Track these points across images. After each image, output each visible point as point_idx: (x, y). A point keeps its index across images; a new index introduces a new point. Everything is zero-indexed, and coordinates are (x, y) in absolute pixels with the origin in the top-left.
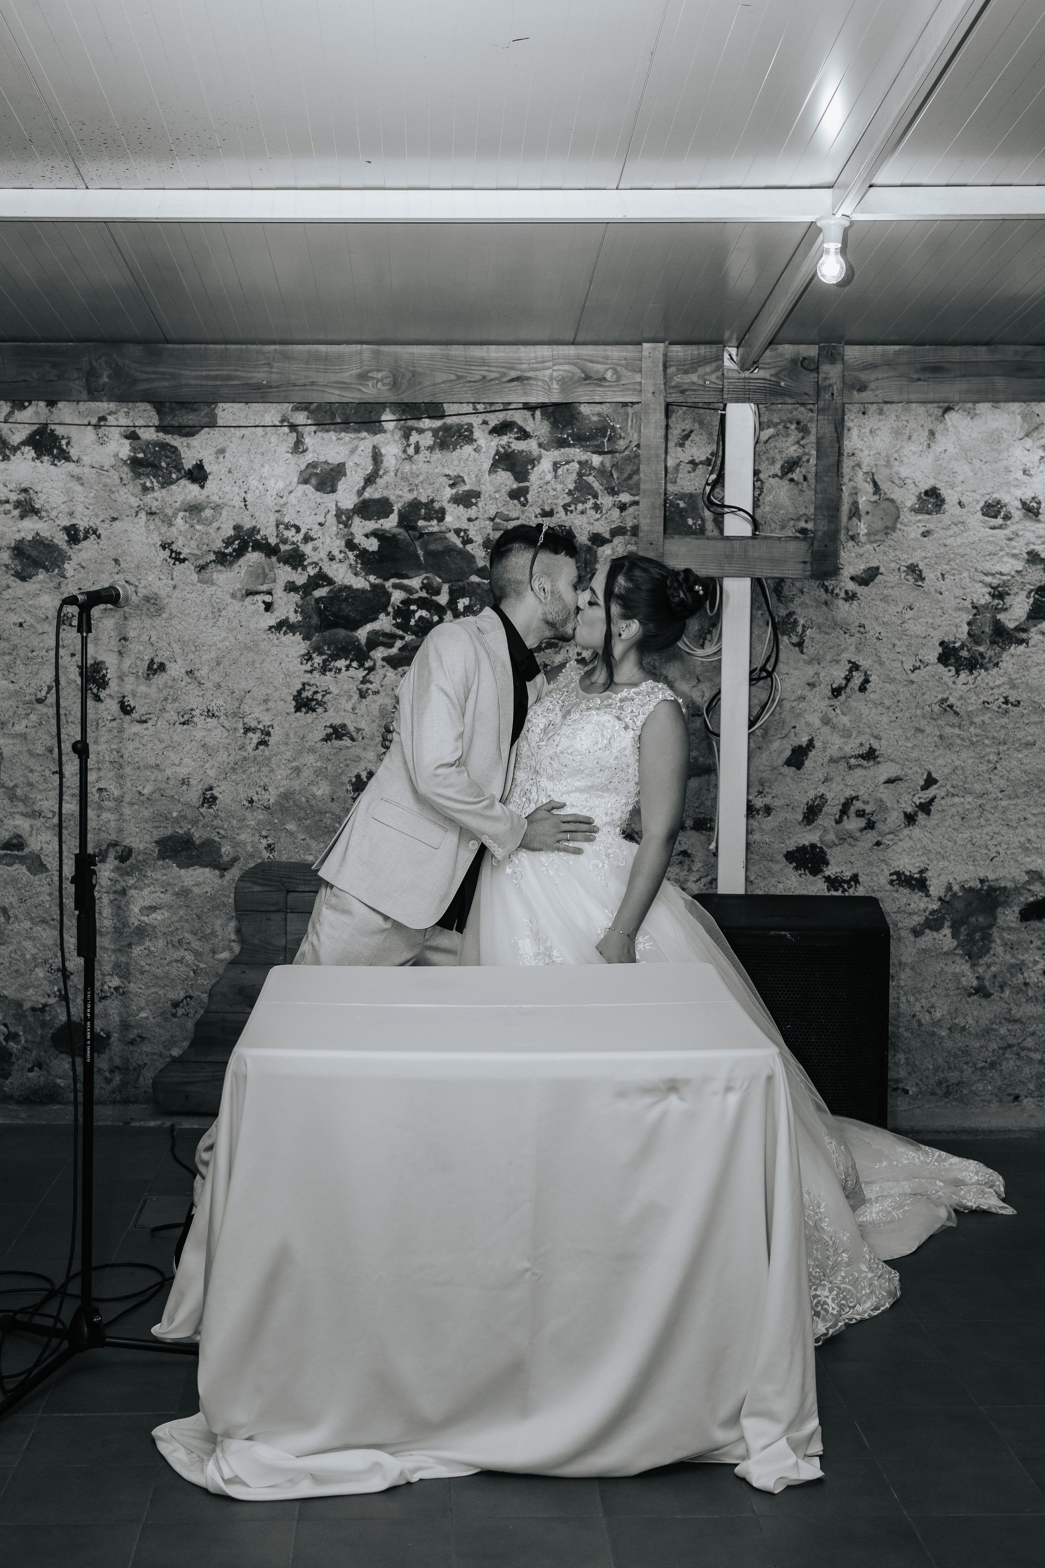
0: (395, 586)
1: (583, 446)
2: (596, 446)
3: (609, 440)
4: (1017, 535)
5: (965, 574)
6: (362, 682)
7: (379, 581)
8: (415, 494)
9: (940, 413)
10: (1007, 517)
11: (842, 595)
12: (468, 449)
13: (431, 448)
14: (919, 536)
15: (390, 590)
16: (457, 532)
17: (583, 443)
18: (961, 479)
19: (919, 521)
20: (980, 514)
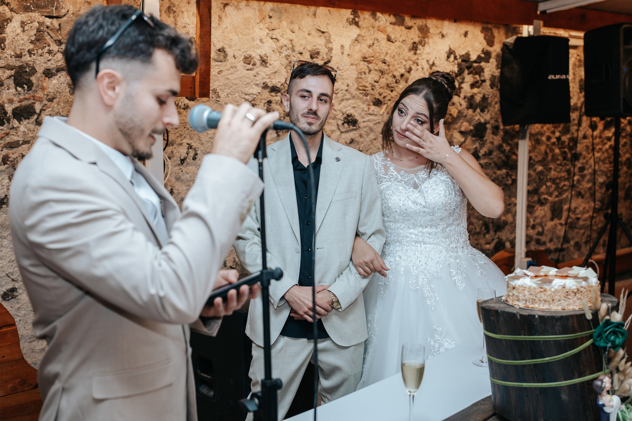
1: (40, 12)
2: (49, 13)
3: (56, 9)
4: (258, 74)
5: (237, 94)
9: (222, 7)
10: (254, 65)
11: (183, 106)
14: (217, 74)
17: (40, 10)
18: (234, 43)
19: (216, 65)
20: (242, 62)
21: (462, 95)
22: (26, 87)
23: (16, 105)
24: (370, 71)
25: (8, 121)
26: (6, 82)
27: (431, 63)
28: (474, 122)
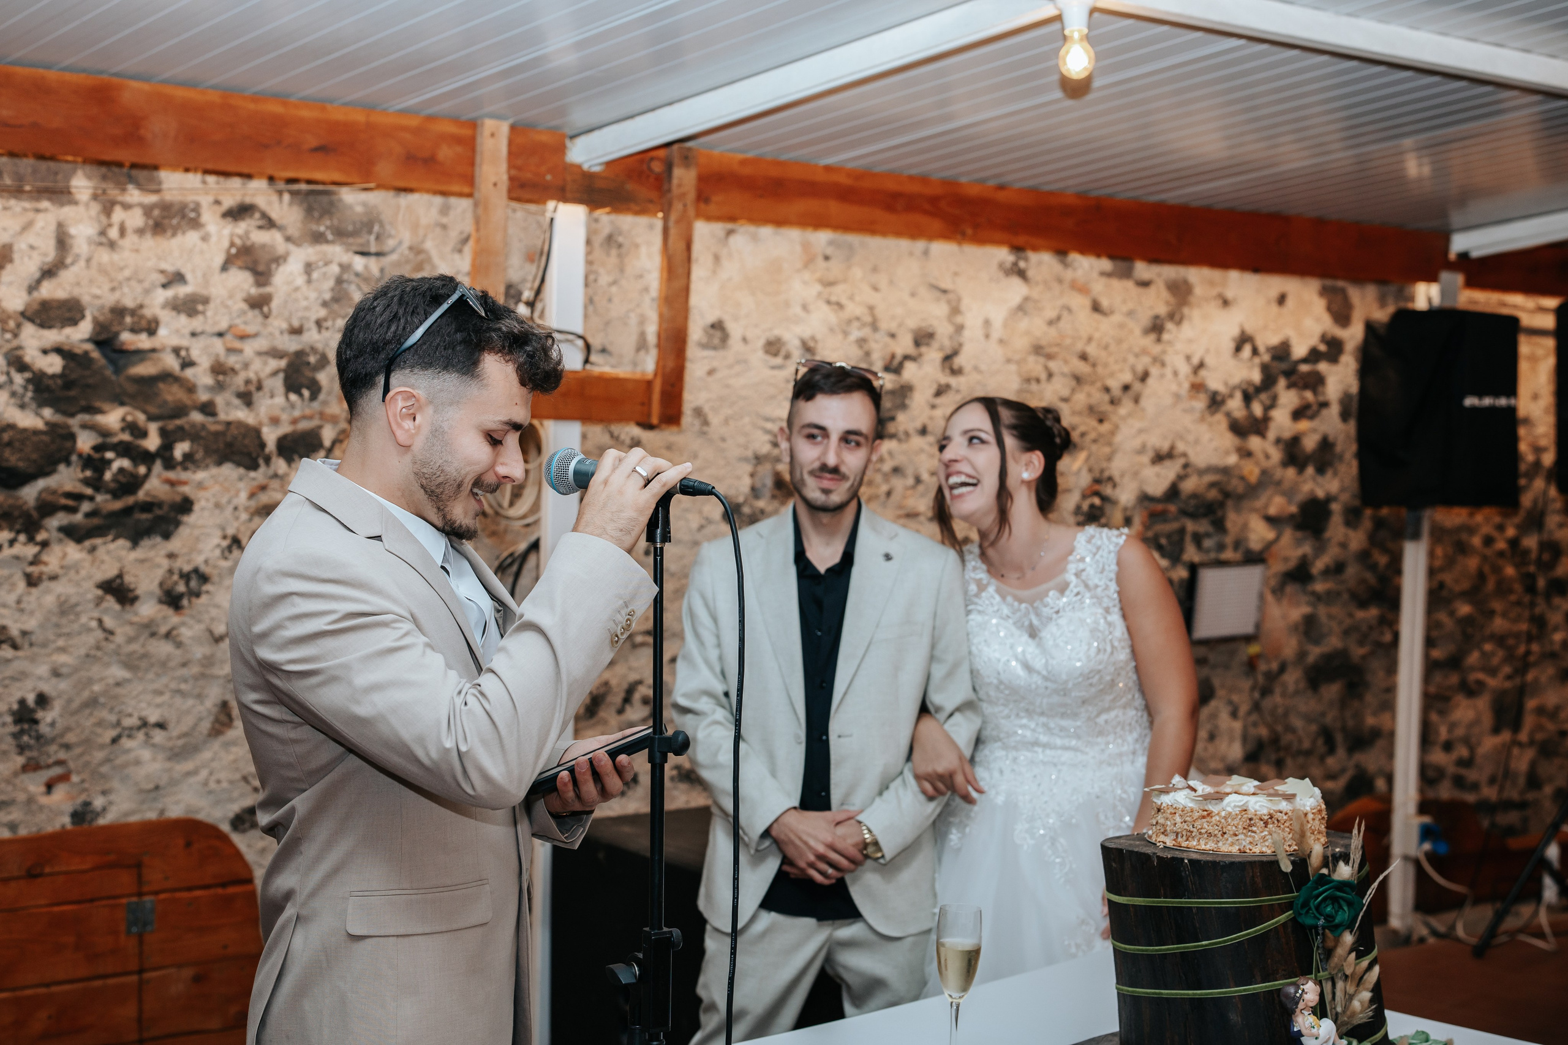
0: (84, 426)
1: (343, 244)
2: (362, 245)
3: (376, 238)
5: (747, 420)
6: (32, 563)
7: (58, 418)
8: (117, 295)
9: (723, 233)
10: (787, 356)
11: (626, 442)
12: (191, 237)
13: (140, 232)
14: (703, 376)
15: (76, 429)
16: (176, 351)
17: (344, 240)
18: (744, 311)
19: (703, 357)
20: (761, 351)
21: (1272, 434)
22: (306, 393)
23: (285, 429)
24: (1050, 375)
25: (268, 460)
26: (268, 384)
27: (1195, 361)
28: (1300, 497)
